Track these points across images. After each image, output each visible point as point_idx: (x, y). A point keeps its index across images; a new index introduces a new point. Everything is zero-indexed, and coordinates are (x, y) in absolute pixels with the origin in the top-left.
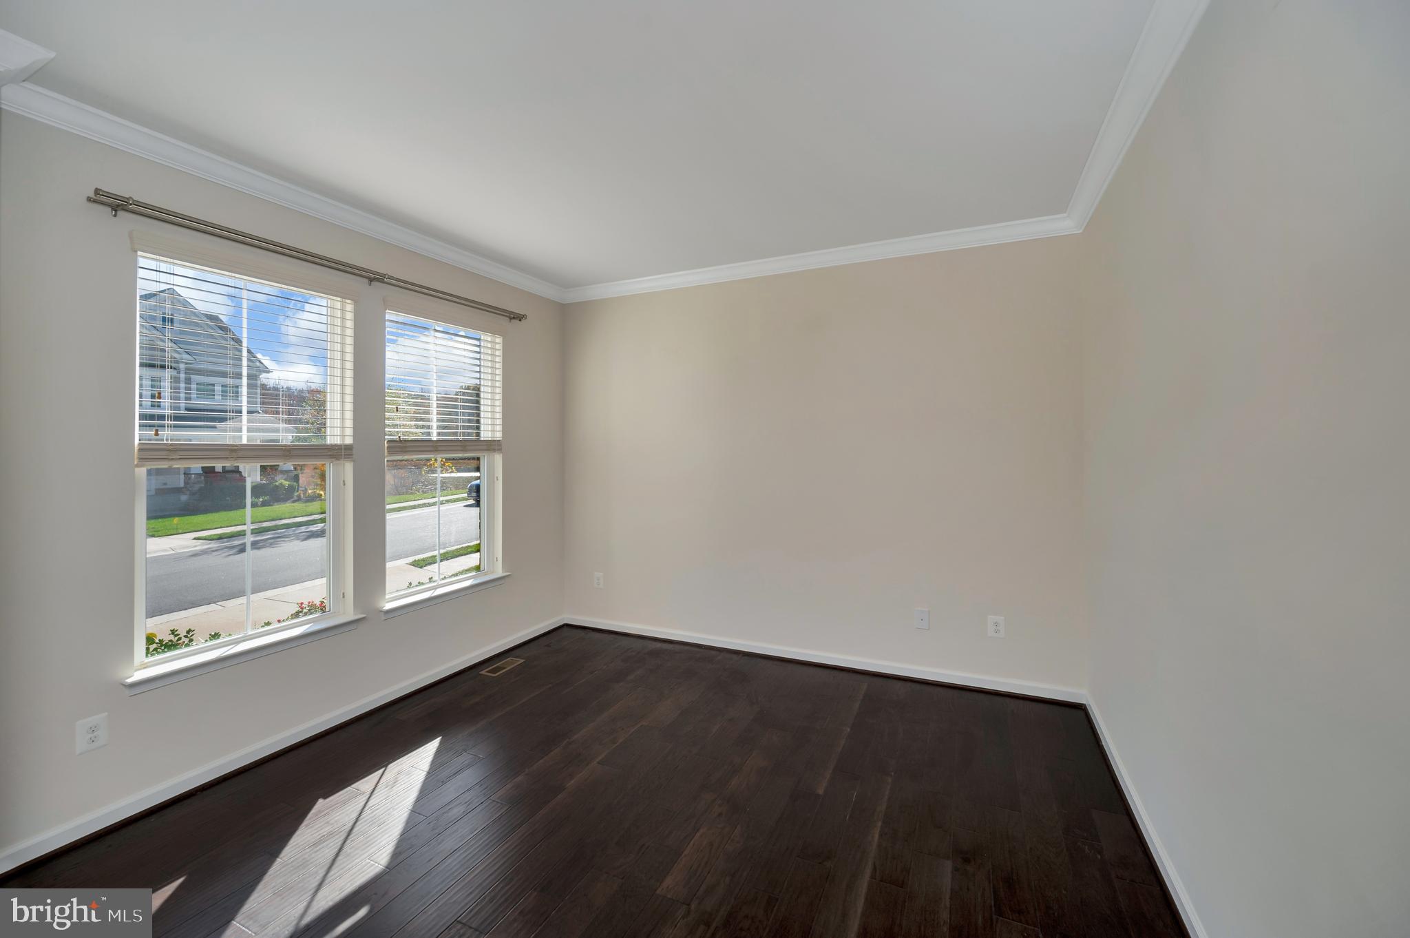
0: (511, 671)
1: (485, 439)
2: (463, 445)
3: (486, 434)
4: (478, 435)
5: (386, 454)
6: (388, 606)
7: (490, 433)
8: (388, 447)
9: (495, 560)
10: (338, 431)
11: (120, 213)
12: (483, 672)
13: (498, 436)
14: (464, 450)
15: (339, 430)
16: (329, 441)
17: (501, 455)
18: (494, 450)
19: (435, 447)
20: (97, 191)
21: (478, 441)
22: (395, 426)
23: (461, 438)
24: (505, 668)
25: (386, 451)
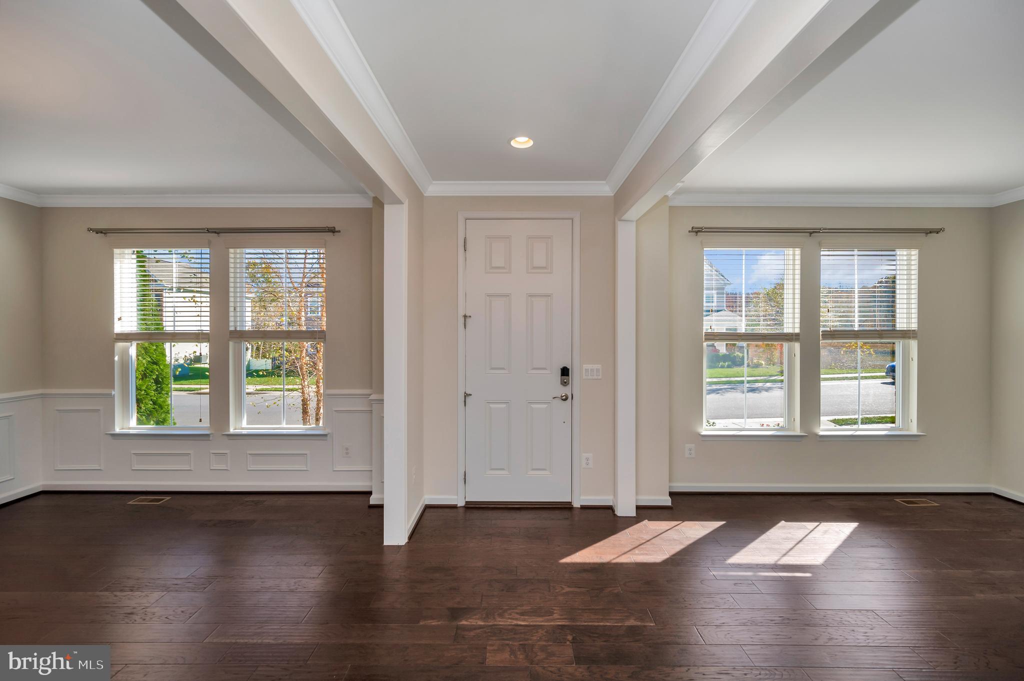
0: (925, 508)
1: (901, 329)
2: (880, 334)
3: (901, 324)
4: (894, 326)
5: (821, 338)
6: (822, 433)
7: (905, 324)
8: (822, 335)
9: (910, 421)
10: (791, 325)
11: (699, 234)
12: (897, 500)
13: (914, 326)
14: (881, 337)
15: (791, 323)
16: (786, 331)
17: (917, 341)
18: (909, 338)
19: (856, 335)
20: (693, 228)
21: (895, 330)
22: (828, 321)
23: (878, 328)
24: (918, 504)
25: (821, 337)
